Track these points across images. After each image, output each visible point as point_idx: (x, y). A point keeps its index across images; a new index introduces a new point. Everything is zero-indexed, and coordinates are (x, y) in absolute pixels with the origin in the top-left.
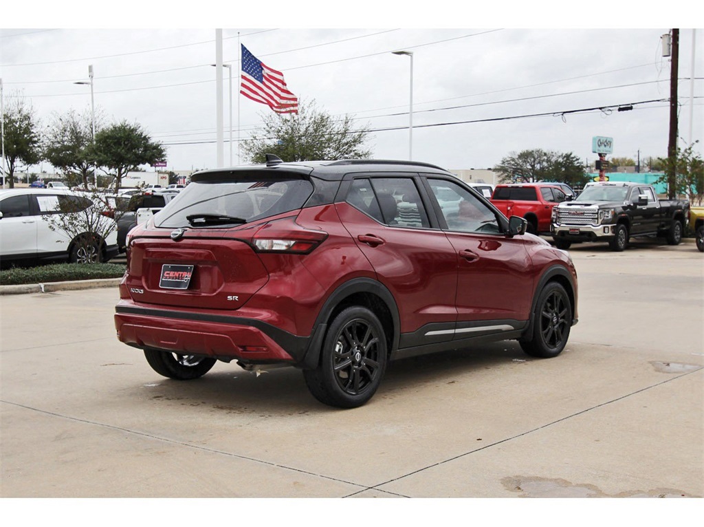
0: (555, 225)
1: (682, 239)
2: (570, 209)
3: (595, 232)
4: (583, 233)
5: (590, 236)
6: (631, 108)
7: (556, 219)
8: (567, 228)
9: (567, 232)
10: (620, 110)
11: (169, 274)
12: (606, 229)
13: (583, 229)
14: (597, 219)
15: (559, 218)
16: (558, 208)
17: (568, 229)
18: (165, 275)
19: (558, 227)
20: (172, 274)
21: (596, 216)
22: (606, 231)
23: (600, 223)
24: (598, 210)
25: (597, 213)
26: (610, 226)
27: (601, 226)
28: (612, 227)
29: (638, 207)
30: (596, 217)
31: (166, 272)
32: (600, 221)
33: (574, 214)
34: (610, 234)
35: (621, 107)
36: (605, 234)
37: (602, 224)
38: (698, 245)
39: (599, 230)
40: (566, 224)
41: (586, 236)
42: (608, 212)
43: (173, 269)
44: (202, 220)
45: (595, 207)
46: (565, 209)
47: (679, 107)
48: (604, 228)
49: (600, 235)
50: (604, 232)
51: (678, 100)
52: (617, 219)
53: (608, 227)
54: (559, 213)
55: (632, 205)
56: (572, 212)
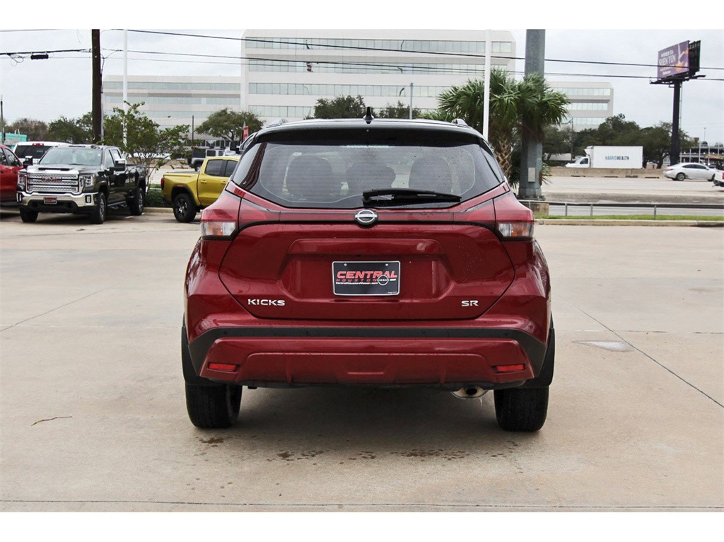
0: (24, 193)
1: (145, 208)
2: (43, 175)
3: (76, 202)
4: (60, 203)
5: (70, 205)
6: (46, 57)
7: (25, 187)
8: (40, 197)
9: (41, 202)
10: (33, 57)
11: (345, 275)
12: (88, 198)
13: (60, 197)
14: (78, 186)
15: (28, 184)
16: (27, 173)
17: (42, 198)
18: (339, 277)
19: (27, 196)
20: (350, 274)
21: (76, 182)
22: (88, 200)
23: (81, 191)
24: (79, 175)
25: (77, 180)
26: (92, 194)
27: (83, 194)
28: (95, 196)
29: (115, 173)
30: (77, 184)
31: (340, 273)
32: (81, 188)
33: (48, 180)
34: (92, 204)
35: (34, 54)
36: (87, 204)
37: (83, 192)
38: (176, 216)
39: (80, 200)
40: (39, 192)
41: (64, 207)
42: (90, 178)
43: (351, 267)
44: (389, 197)
45: (74, 172)
46: (38, 175)
47: (102, 60)
48: (86, 196)
49: (82, 206)
50: (86, 202)
51: (101, 52)
52: (98, 187)
53: (90, 196)
54: (28, 178)
55: (108, 170)
56: (47, 178)
